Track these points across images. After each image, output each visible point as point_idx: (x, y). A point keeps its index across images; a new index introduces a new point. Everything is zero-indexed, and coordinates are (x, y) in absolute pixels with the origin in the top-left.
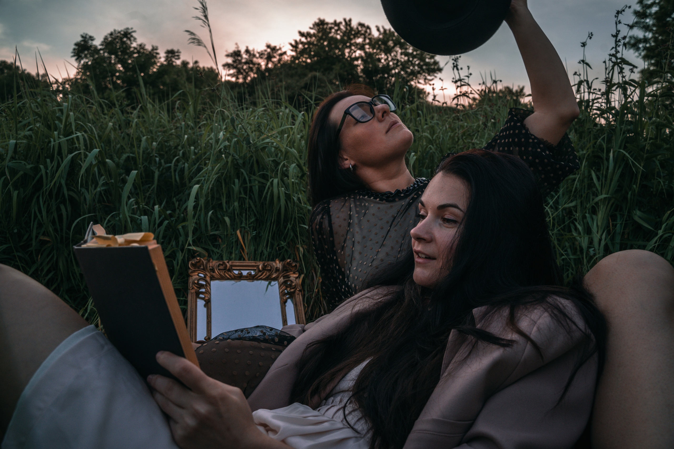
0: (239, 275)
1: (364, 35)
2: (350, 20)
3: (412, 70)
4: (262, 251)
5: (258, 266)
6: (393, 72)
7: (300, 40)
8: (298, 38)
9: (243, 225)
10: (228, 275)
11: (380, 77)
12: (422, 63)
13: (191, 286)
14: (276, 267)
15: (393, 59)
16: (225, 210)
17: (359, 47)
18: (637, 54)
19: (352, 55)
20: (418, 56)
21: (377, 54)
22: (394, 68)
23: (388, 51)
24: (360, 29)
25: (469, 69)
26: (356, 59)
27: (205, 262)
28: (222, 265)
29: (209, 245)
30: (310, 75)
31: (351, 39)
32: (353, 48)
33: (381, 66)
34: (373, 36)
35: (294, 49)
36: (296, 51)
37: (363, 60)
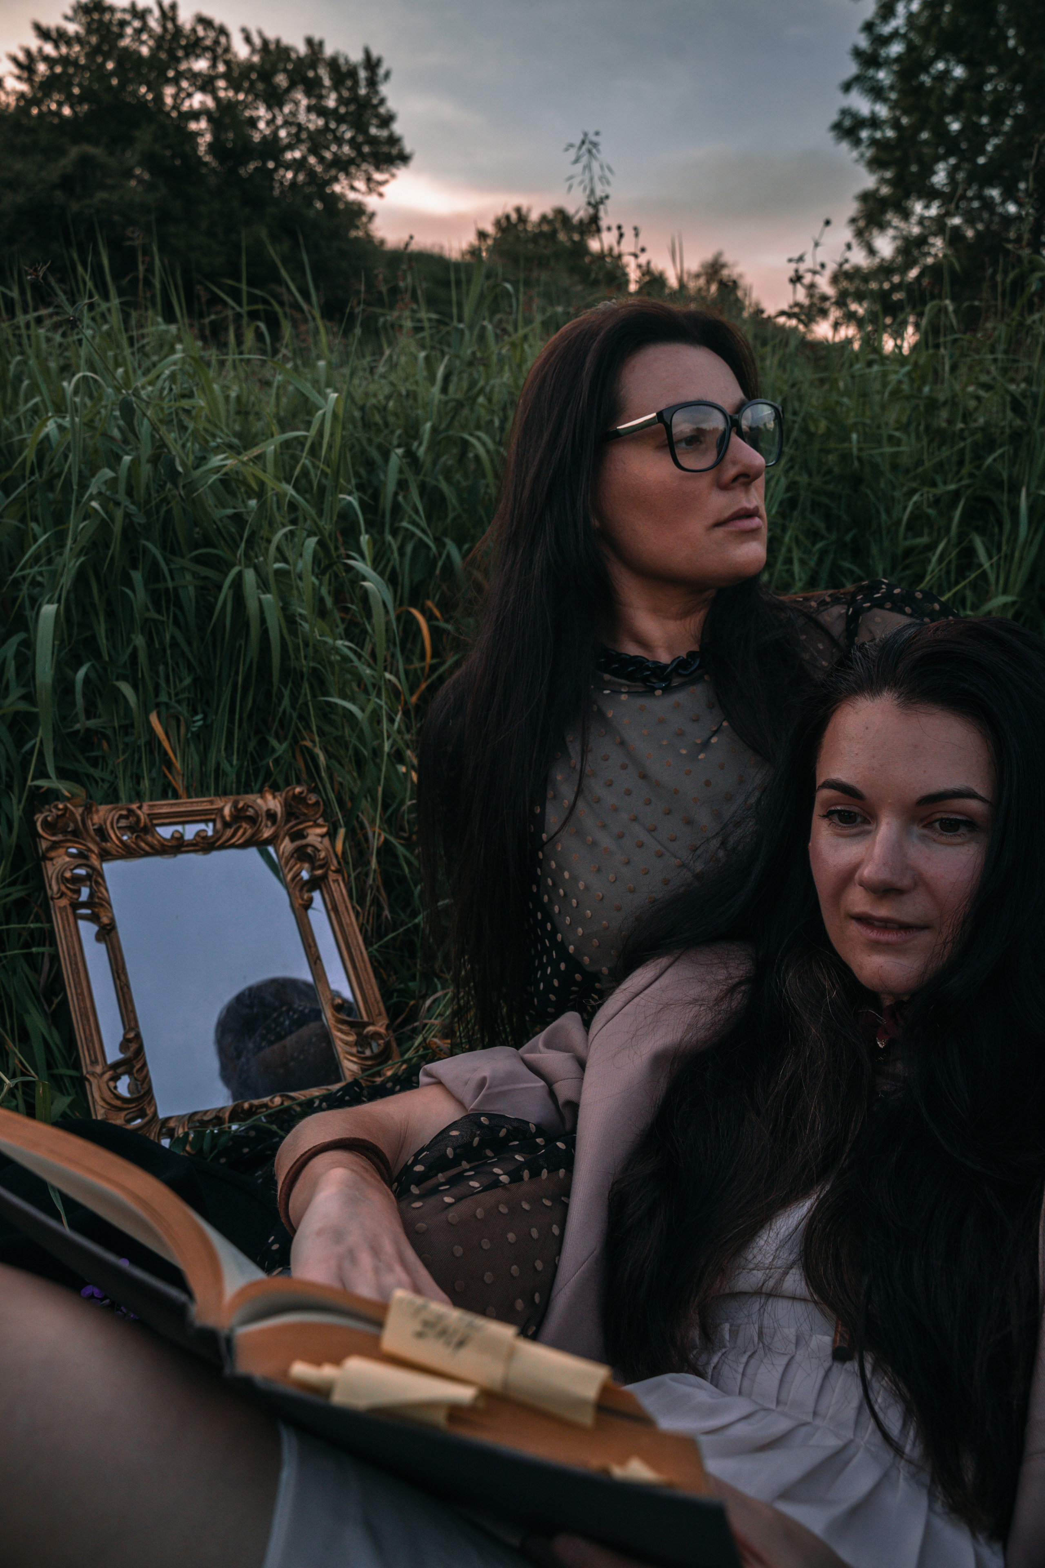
0: (174, 843)
1: (212, 49)
2: (174, 7)
3: (335, 154)
4: (218, 765)
5: (221, 810)
6: (289, 156)
7: (40, 50)
8: (34, 43)
9: (163, 698)
10: (147, 844)
11: (256, 169)
12: (360, 139)
13: (55, 888)
14: (265, 809)
15: (286, 123)
16: (107, 658)
17: (199, 82)
18: (855, 154)
19: (182, 102)
20: (349, 118)
21: (246, 105)
22: (290, 147)
23: (275, 99)
24: (201, 32)
25: (637, 235)
26: (195, 115)
27: (78, 812)
28: (126, 817)
29: (77, 760)
30: (74, 152)
31: (178, 60)
32: (185, 84)
33: (257, 137)
34: (235, 55)
35: (25, 75)
36: (30, 80)
37: (211, 119)
